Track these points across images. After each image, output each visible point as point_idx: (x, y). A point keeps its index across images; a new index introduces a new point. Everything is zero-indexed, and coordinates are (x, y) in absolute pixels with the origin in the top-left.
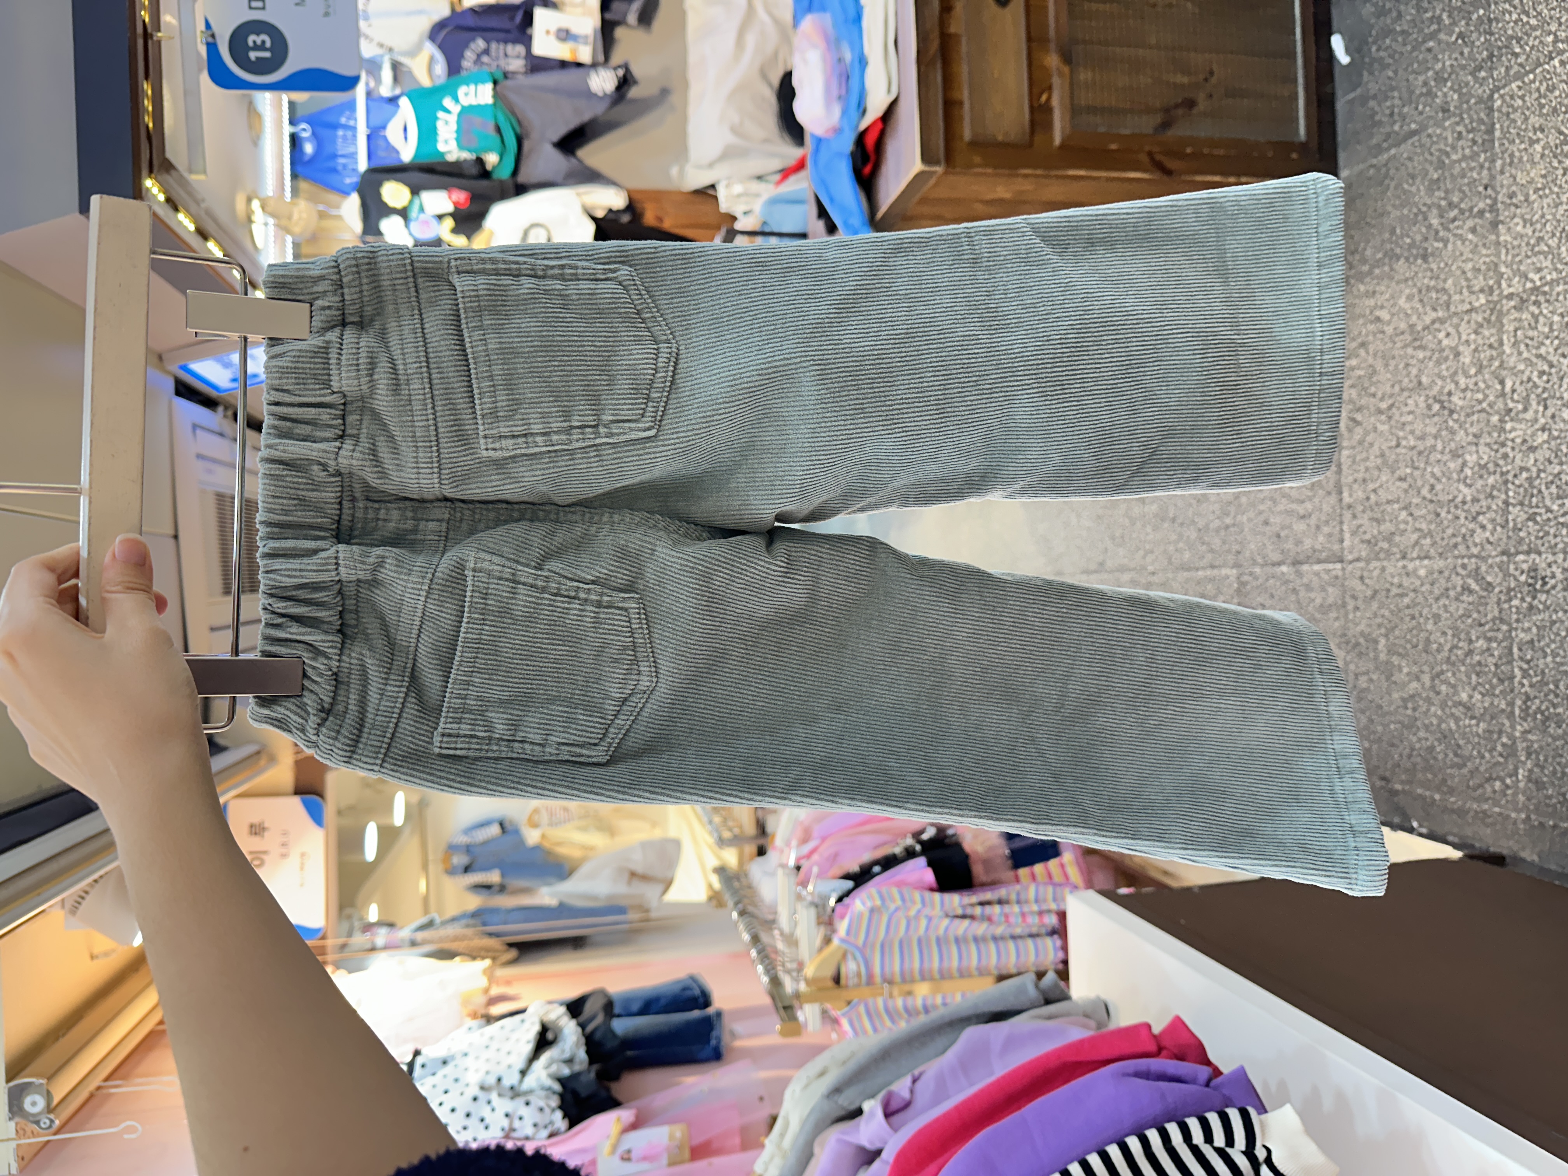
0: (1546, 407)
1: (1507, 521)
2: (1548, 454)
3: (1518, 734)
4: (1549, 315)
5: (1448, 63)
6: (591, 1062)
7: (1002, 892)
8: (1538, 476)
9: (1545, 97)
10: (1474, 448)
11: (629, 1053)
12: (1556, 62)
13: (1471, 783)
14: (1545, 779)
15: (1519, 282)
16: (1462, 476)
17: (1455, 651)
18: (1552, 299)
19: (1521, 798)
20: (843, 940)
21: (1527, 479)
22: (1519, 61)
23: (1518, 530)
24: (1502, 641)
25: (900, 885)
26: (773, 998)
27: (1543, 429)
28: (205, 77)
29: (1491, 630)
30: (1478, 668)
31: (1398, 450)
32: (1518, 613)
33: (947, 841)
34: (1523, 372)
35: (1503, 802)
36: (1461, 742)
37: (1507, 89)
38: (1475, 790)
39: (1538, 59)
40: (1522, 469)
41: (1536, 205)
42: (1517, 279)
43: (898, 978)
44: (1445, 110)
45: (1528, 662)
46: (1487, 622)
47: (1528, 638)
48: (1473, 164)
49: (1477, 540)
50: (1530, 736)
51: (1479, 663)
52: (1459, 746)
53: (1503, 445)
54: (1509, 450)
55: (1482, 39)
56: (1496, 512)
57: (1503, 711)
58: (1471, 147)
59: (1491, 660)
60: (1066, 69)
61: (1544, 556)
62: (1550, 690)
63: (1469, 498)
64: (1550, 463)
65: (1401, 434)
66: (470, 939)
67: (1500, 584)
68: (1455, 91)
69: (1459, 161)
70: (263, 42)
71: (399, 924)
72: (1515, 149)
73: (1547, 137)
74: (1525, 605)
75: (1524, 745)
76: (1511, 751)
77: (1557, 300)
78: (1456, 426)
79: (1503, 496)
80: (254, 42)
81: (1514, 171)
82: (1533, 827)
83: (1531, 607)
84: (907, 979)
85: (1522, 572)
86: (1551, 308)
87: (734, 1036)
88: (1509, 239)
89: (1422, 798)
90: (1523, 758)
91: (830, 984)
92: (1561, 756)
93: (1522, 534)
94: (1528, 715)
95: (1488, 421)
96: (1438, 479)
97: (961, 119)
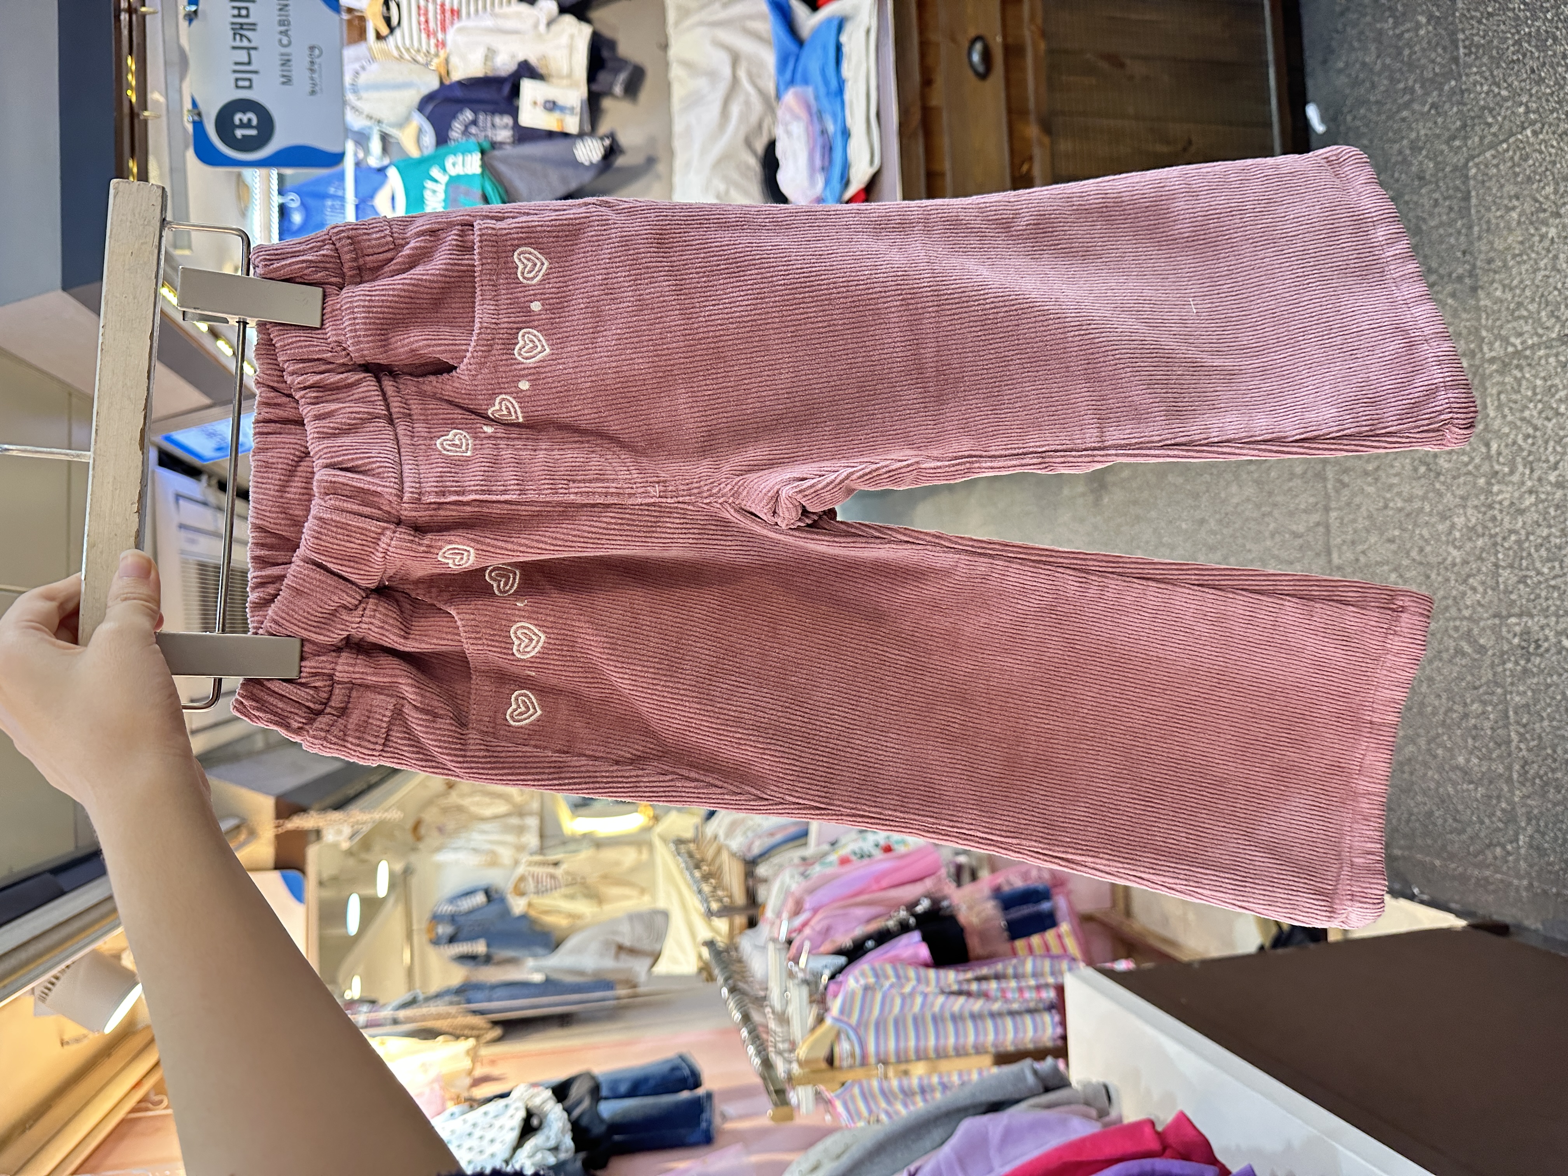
0: (1532, 471)
1: (1497, 583)
2: (1536, 516)
3: (1516, 799)
4: (1532, 379)
5: (1422, 132)
6: (578, 1150)
7: (999, 967)
8: (1527, 539)
9: (1519, 165)
10: (1461, 511)
11: (617, 1138)
12: (1529, 132)
13: (1471, 849)
14: (1546, 845)
15: (1501, 346)
16: (1451, 539)
17: (1449, 714)
18: (1534, 363)
19: (1523, 865)
20: (837, 1020)
21: (1516, 542)
22: (1493, 130)
23: (1507, 592)
24: (1497, 705)
25: (894, 961)
26: (764, 1078)
27: (1530, 492)
28: (190, 154)
29: (1486, 693)
30: (1474, 732)
31: (1385, 512)
32: (1512, 676)
33: (942, 913)
34: (1507, 435)
35: (1505, 868)
36: (1460, 807)
37: (1481, 158)
38: (1476, 857)
39: (1511, 129)
40: (1511, 531)
41: (1514, 271)
42: (1497, 344)
43: (893, 1059)
44: (1421, 178)
45: (1524, 726)
46: (1481, 686)
47: (1523, 702)
48: (1450, 230)
49: (1469, 603)
50: (1529, 802)
51: (1475, 727)
52: (1457, 811)
53: (1490, 507)
54: (1496, 512)
55: (1455, 109)
56: (1486, 575)
57: (1501, 775)
58: (1448, 214)
59: (1487, 724)
60: (1046, 140)
61: (1536, 619)
62: (1548, 755)
63: (1458, 560)
64: (1539, 526)
65: (1388, 495)
66: (454, 1017)
67: (1493, 647)
68: (1430, 159)
69: (1437, 227)
70: (250, 120)
71: (382, 1001)
72: (1491, 215)
73: (1523, 204)
74: (1519, 668)
75: (1524, 810)
76: (1510, 818)
77: (1539, 364)
78: (1443, 488)
79: (1493, 559)
80: (241, 120)
81: (1491, 237)
82: (1537, 894)
83: (1525, 671)
84: (902, 1059)
85: (1515, 635)
86: (1533, 372)
87: (724, 1118)
88: (1488, 303)
89: (1422, 863)
90: (1523, 824)
91: (824, 1065)
92: (1562, 822)
93: (1513, 597)
94: (1527, 780)
95: (1475, 484)
96: (1426, 540)
97: (943, 190)
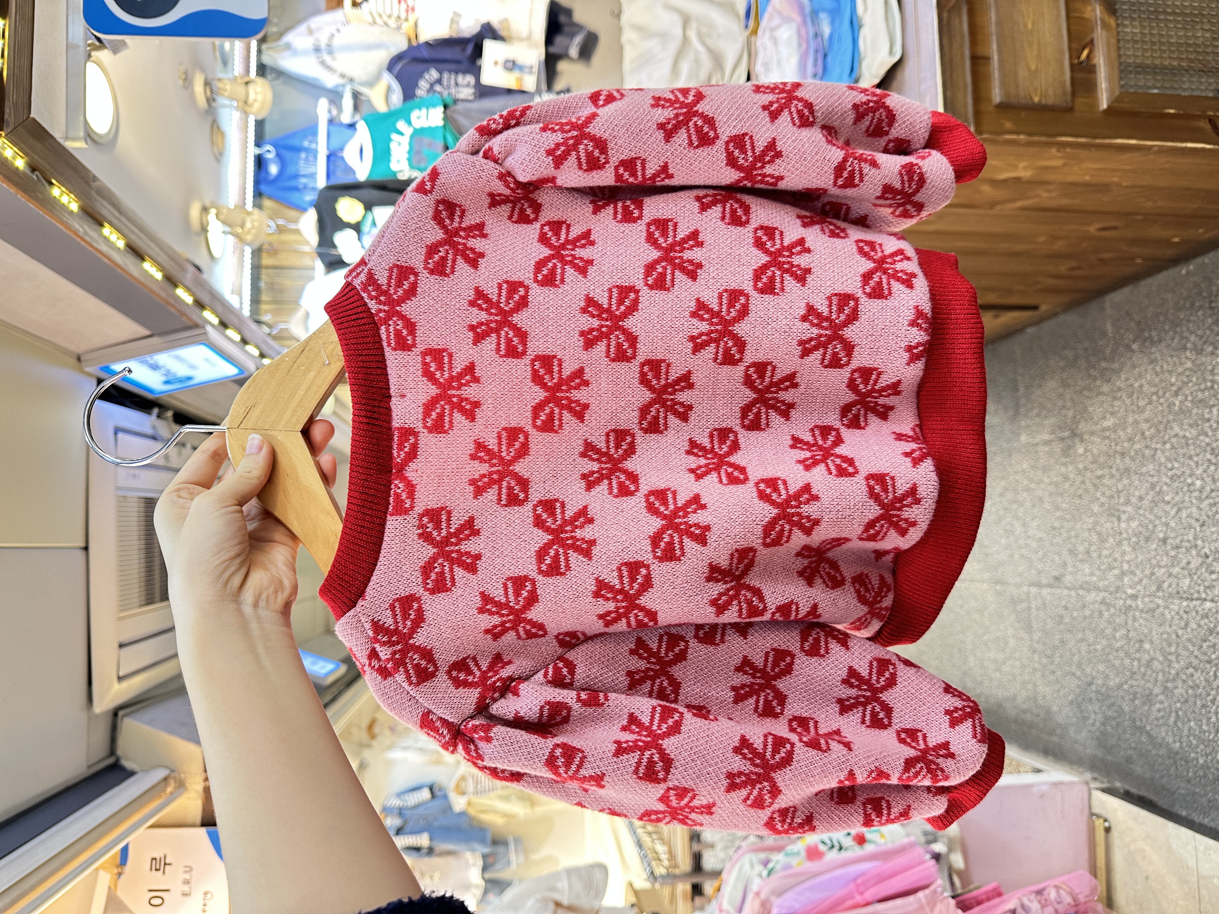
60: (1112, 22)
97: (988, 77)
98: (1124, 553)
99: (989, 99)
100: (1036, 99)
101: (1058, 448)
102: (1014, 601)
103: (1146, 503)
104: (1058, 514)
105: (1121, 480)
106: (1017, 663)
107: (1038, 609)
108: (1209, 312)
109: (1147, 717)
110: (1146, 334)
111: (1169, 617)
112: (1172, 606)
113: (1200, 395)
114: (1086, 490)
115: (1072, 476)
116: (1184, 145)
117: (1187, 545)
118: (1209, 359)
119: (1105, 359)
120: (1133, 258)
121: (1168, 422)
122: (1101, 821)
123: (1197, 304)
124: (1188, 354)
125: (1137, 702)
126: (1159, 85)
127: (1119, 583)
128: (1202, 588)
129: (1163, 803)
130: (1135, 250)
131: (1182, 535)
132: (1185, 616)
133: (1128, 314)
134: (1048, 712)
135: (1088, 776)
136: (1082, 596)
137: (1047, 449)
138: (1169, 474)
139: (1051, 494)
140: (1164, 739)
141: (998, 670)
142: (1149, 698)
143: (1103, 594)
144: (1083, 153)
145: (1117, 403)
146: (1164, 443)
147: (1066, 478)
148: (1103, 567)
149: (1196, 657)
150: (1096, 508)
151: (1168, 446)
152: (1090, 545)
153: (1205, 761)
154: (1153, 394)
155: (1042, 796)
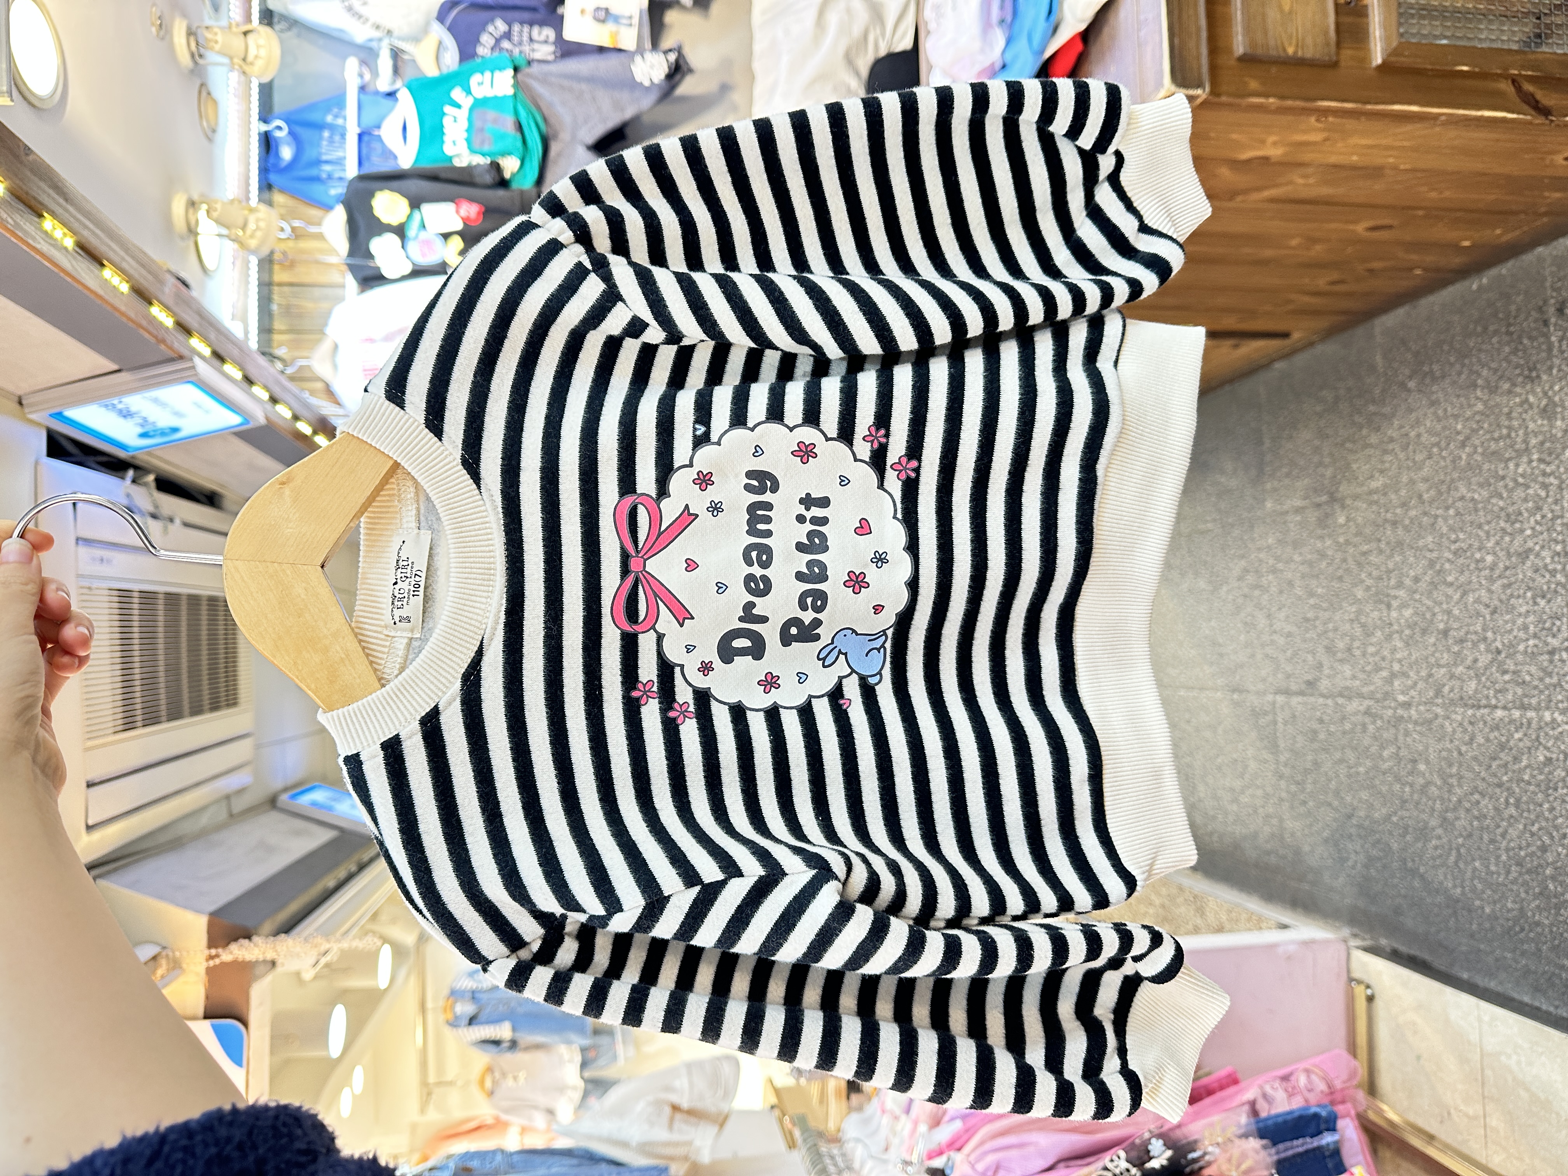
97: (1228, 20)
98: (1394, 650)
99: (1229, 50)
100: (1290, 51)
101: (1312, 516)
102: (1256, 714)
103: (1423, 585)
104: (1312, 601)
105: (1391, 556)
106: (1259, 792)
107: (1286, 723)
108: (1506, 338)
109: (1421, 857)
110: (1426, 368)
111: (1450, 729)
112: (1454, 716)
113: (1493, 446)
114: (1347, 570)
115: (1330, 553)
116: (1479, 113)
117: (1474, 637)
118: (1505, 399)
119: (1374, 402)
120: (1411, 269)
121: (1453, 481)
122: (1362, 987)
123: (1491, 328)
124: (1479, 393)
125: (1408, 838)
126: (1449, 34)
127: (1387, 688)
128: (1492, 692)
129: (1439, 963)
130: (1414, 257)
131: (1468, 625)
132: (1470, 729)
133: (1404, 342)
134: (1297, 852)
135: (1346, 932)
136: (1341, 706)
137: (1298, 518)
138: (1453, 547)
139: (1303, 577)
140: (1441, 883)
141: (1235, 800)
142: (1423, 833)
143: (1367, 703)
144: (1350, 124)
145: (1388, 458)
146: (1447, 508)
147: (1322, 555)
148: (1368, 668)
149: (1483, 779)
150: (1360, 593)
151: (1451, 512)
152: (1353, 640)
153: (1493, 911)
154: (1433, 445)
155: (1289, 958)
